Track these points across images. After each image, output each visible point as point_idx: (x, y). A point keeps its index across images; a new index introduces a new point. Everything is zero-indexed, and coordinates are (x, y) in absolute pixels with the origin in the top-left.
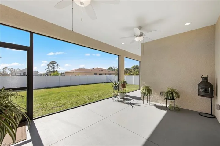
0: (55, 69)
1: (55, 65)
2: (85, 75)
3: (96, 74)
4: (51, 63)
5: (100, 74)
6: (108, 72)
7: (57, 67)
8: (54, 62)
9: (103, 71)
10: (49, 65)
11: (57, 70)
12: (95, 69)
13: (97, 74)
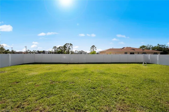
0: (94, 50)
1: (94, 48)
2: (116, 54)
3: (126, 53)
4: (92, 47)
5: (131, 53)
6: (142, 51)
7: (95, 49)
8: (94, 46)
9: (134, 50)
10: (91, 48)
11: (96, 50)
12: (124, 48)
13: (128, 53)
